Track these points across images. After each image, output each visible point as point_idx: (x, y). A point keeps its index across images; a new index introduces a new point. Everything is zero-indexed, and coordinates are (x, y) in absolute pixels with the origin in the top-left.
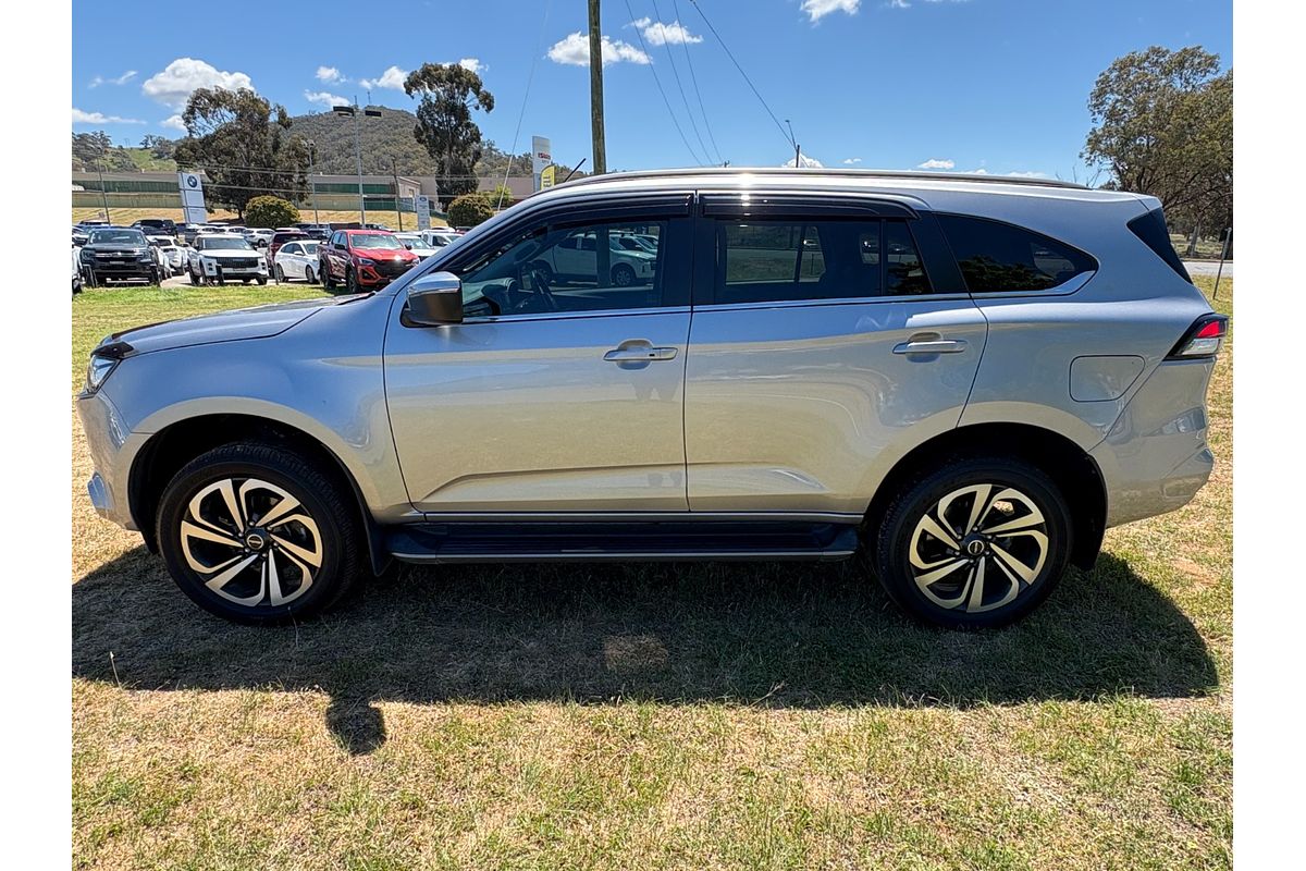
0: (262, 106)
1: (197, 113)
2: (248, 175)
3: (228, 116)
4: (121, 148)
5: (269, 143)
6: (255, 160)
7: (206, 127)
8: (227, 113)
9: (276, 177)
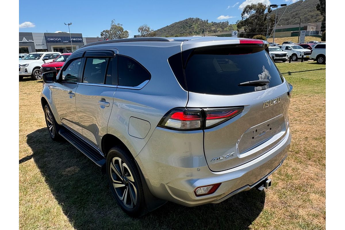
0: (264, 7)
1: (245, 12)
2: (255, 29)
3: (253, 12)
4: (231, 25)
5: (263, 19)
6: (258, 24)
7: (247, 16)
8: (253, 11)
9: (263, 29)
